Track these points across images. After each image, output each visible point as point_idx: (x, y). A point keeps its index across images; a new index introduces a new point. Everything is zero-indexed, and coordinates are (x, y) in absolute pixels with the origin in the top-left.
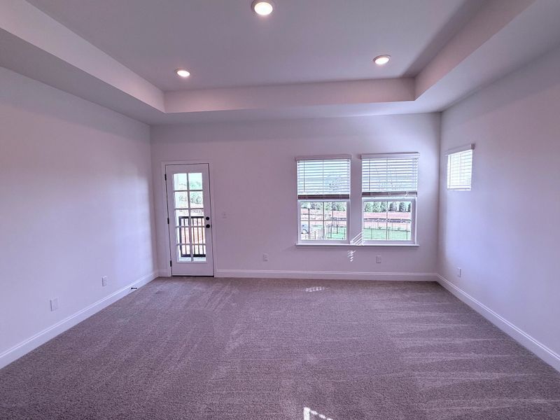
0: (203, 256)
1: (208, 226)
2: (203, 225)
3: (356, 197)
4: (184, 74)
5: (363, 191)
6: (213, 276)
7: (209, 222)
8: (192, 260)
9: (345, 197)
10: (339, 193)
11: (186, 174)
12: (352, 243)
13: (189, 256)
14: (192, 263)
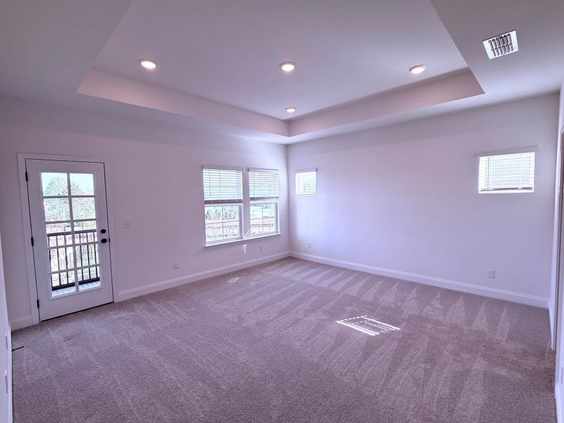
0: (97, 279)
1: (104, 241)
2: (96, 240)
3: (246, 201)
4: (149, 65)
5: (251, 196)
6: (113, 302)
7: (105, 236)
8: (77, 289)
9: (239, 201)
10: (236, 198)
11: (65, 175)
12: (245, 238)
13: (73, 285)
14: (78, 293)
